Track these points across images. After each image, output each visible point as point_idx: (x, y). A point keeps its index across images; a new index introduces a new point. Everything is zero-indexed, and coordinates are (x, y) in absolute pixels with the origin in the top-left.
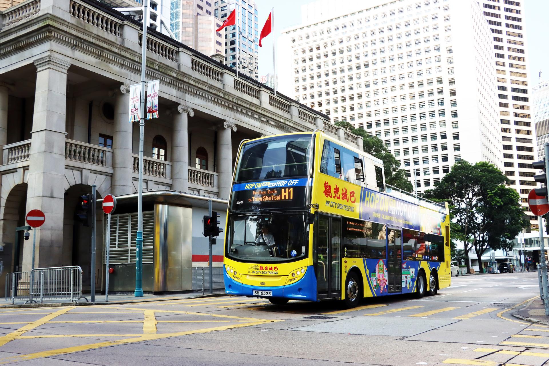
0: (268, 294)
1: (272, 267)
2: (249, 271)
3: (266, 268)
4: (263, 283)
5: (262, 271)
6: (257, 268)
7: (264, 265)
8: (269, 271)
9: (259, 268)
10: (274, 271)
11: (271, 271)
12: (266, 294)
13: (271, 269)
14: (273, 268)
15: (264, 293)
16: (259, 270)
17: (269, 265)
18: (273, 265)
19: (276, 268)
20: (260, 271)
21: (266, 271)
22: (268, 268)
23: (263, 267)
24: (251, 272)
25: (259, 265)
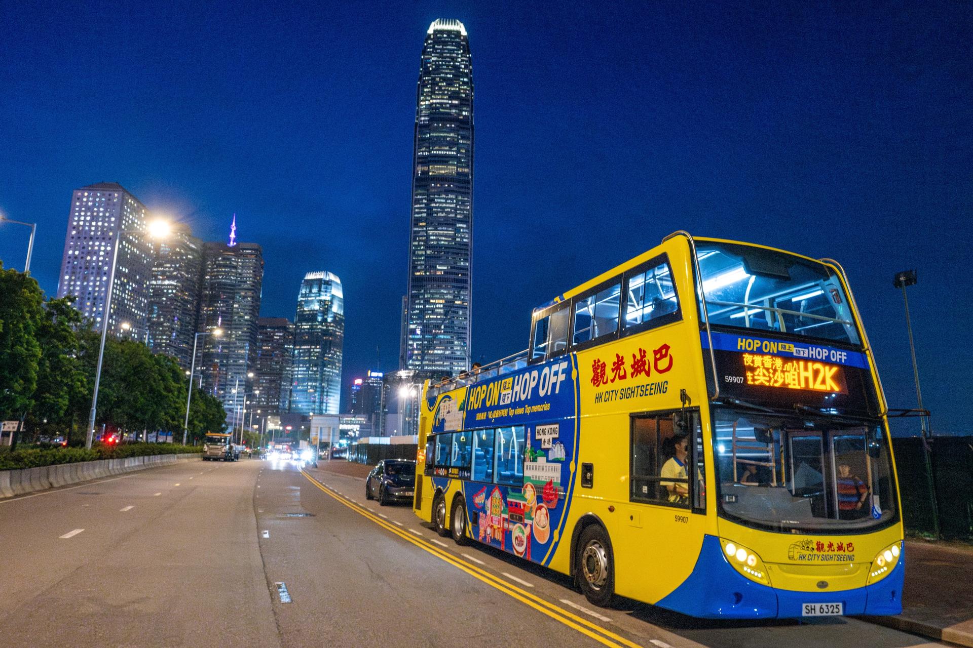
0: (835, 610)
1: (842, 544)
2: (791, 554)
3: (831, 545)
4: (823, 584)
5: (822, 553)
6: (810, 546)
7: (825, 540)
8: (836, 553)
9: (815, 546)
10: (847, 553)
11: (841, 553)
12: (831, 610)
13: (840, 548)
14: (845, 546)
15: (826, 610)
16: (815, 552)
17: (836, 540)
18: (845, 539)
19: (850, 545)
20: (818, 553)
21: (831, 553)
22: (835, 546)
23: (823, 545)
24: (797, 556)
25: (815, 539)
